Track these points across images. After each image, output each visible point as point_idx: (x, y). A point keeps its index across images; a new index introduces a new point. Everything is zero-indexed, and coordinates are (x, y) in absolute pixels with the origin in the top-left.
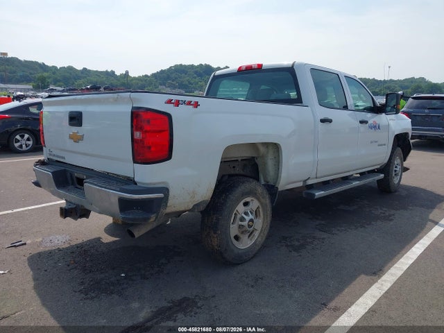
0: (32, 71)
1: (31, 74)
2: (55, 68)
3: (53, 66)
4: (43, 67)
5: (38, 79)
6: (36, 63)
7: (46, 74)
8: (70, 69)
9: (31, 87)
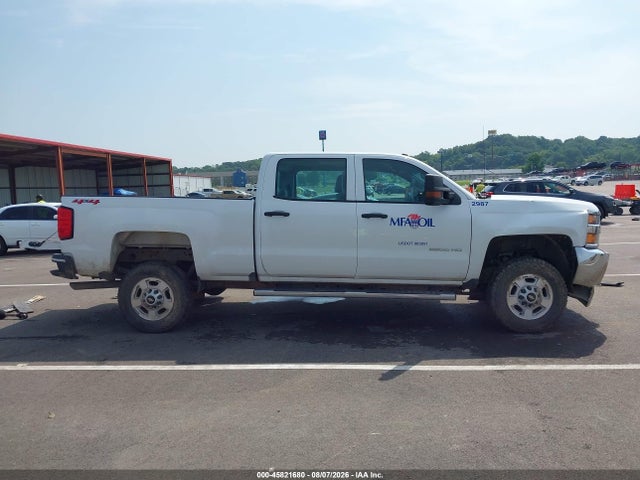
0: (526, 151)
1: (525, 153)
2: (557, 141)
3: (556, 140)
4: (542, 142)
5: (531, 160)
6: (534, 138)
7: (542, 152)
8: (581, 140)
9: (520, 171)
